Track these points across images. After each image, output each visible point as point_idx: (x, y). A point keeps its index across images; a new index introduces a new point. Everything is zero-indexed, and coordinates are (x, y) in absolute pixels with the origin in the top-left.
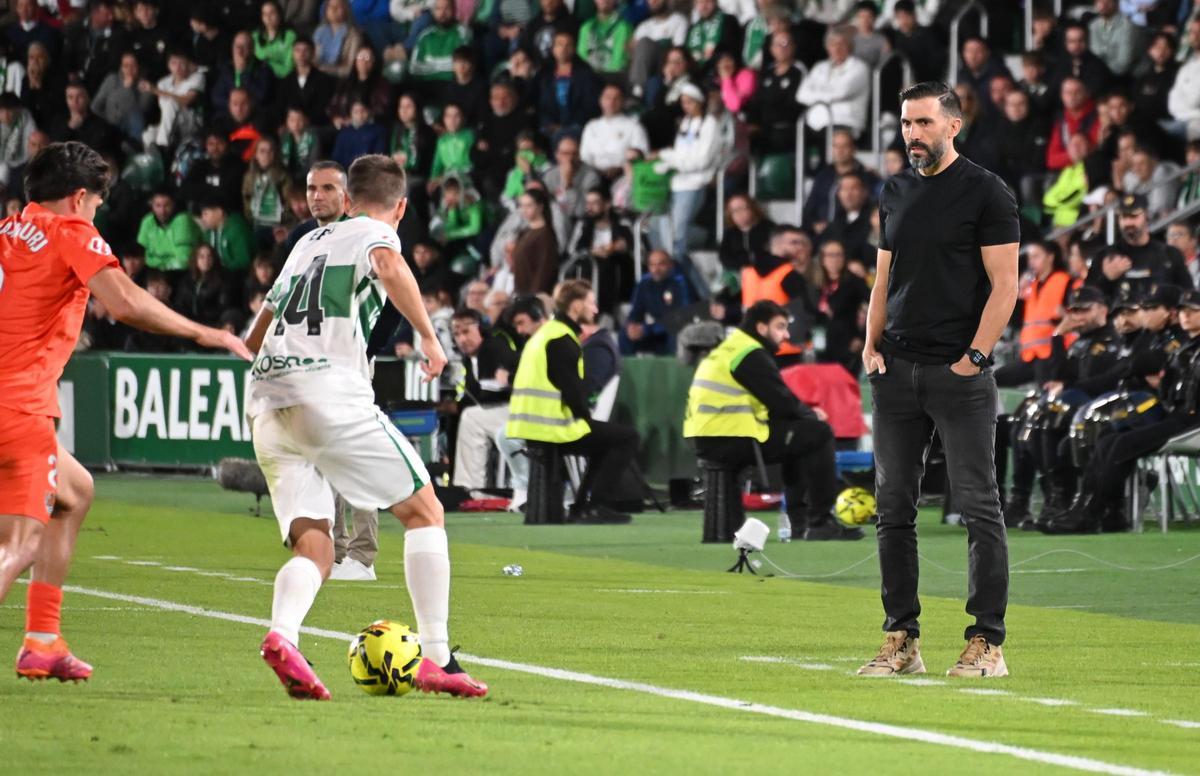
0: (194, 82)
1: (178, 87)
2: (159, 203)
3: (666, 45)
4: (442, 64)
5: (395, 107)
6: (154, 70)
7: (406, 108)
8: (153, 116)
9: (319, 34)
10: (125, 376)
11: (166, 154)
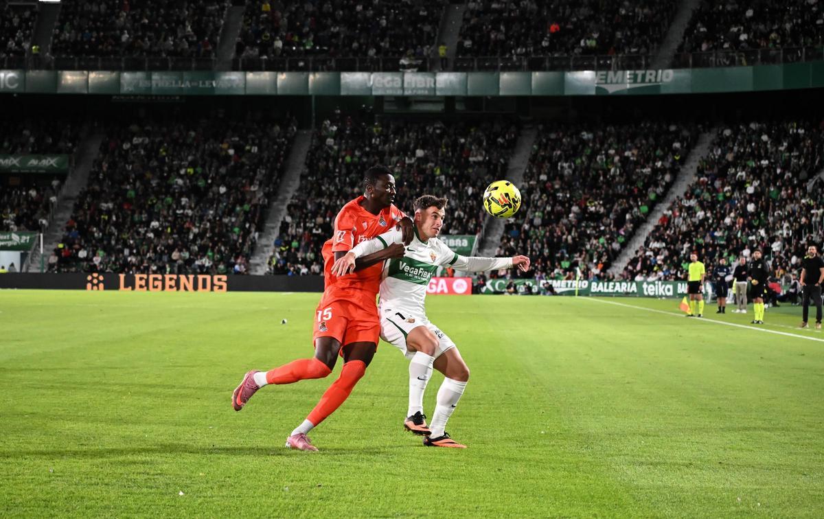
0: (689, 245)
1: (686, 245)
2: (684, 261)
3: (753, 240)
4: (722, 242)
5: (716, 248)
6: (683, 243)
7: (718, 248)
8: (682, 249)
9: (706, 238)
10: (679, 285)
11: (685, 255)
